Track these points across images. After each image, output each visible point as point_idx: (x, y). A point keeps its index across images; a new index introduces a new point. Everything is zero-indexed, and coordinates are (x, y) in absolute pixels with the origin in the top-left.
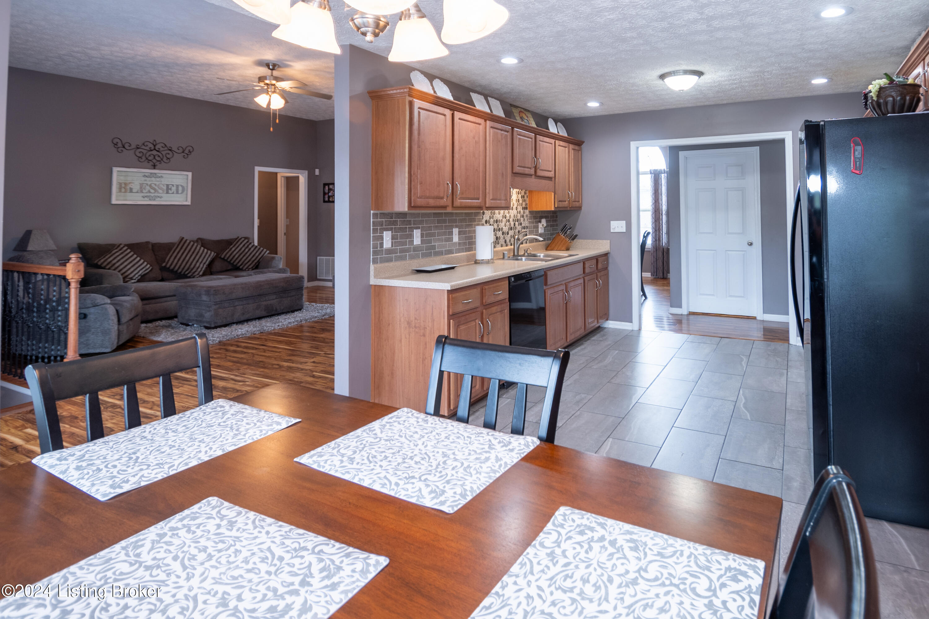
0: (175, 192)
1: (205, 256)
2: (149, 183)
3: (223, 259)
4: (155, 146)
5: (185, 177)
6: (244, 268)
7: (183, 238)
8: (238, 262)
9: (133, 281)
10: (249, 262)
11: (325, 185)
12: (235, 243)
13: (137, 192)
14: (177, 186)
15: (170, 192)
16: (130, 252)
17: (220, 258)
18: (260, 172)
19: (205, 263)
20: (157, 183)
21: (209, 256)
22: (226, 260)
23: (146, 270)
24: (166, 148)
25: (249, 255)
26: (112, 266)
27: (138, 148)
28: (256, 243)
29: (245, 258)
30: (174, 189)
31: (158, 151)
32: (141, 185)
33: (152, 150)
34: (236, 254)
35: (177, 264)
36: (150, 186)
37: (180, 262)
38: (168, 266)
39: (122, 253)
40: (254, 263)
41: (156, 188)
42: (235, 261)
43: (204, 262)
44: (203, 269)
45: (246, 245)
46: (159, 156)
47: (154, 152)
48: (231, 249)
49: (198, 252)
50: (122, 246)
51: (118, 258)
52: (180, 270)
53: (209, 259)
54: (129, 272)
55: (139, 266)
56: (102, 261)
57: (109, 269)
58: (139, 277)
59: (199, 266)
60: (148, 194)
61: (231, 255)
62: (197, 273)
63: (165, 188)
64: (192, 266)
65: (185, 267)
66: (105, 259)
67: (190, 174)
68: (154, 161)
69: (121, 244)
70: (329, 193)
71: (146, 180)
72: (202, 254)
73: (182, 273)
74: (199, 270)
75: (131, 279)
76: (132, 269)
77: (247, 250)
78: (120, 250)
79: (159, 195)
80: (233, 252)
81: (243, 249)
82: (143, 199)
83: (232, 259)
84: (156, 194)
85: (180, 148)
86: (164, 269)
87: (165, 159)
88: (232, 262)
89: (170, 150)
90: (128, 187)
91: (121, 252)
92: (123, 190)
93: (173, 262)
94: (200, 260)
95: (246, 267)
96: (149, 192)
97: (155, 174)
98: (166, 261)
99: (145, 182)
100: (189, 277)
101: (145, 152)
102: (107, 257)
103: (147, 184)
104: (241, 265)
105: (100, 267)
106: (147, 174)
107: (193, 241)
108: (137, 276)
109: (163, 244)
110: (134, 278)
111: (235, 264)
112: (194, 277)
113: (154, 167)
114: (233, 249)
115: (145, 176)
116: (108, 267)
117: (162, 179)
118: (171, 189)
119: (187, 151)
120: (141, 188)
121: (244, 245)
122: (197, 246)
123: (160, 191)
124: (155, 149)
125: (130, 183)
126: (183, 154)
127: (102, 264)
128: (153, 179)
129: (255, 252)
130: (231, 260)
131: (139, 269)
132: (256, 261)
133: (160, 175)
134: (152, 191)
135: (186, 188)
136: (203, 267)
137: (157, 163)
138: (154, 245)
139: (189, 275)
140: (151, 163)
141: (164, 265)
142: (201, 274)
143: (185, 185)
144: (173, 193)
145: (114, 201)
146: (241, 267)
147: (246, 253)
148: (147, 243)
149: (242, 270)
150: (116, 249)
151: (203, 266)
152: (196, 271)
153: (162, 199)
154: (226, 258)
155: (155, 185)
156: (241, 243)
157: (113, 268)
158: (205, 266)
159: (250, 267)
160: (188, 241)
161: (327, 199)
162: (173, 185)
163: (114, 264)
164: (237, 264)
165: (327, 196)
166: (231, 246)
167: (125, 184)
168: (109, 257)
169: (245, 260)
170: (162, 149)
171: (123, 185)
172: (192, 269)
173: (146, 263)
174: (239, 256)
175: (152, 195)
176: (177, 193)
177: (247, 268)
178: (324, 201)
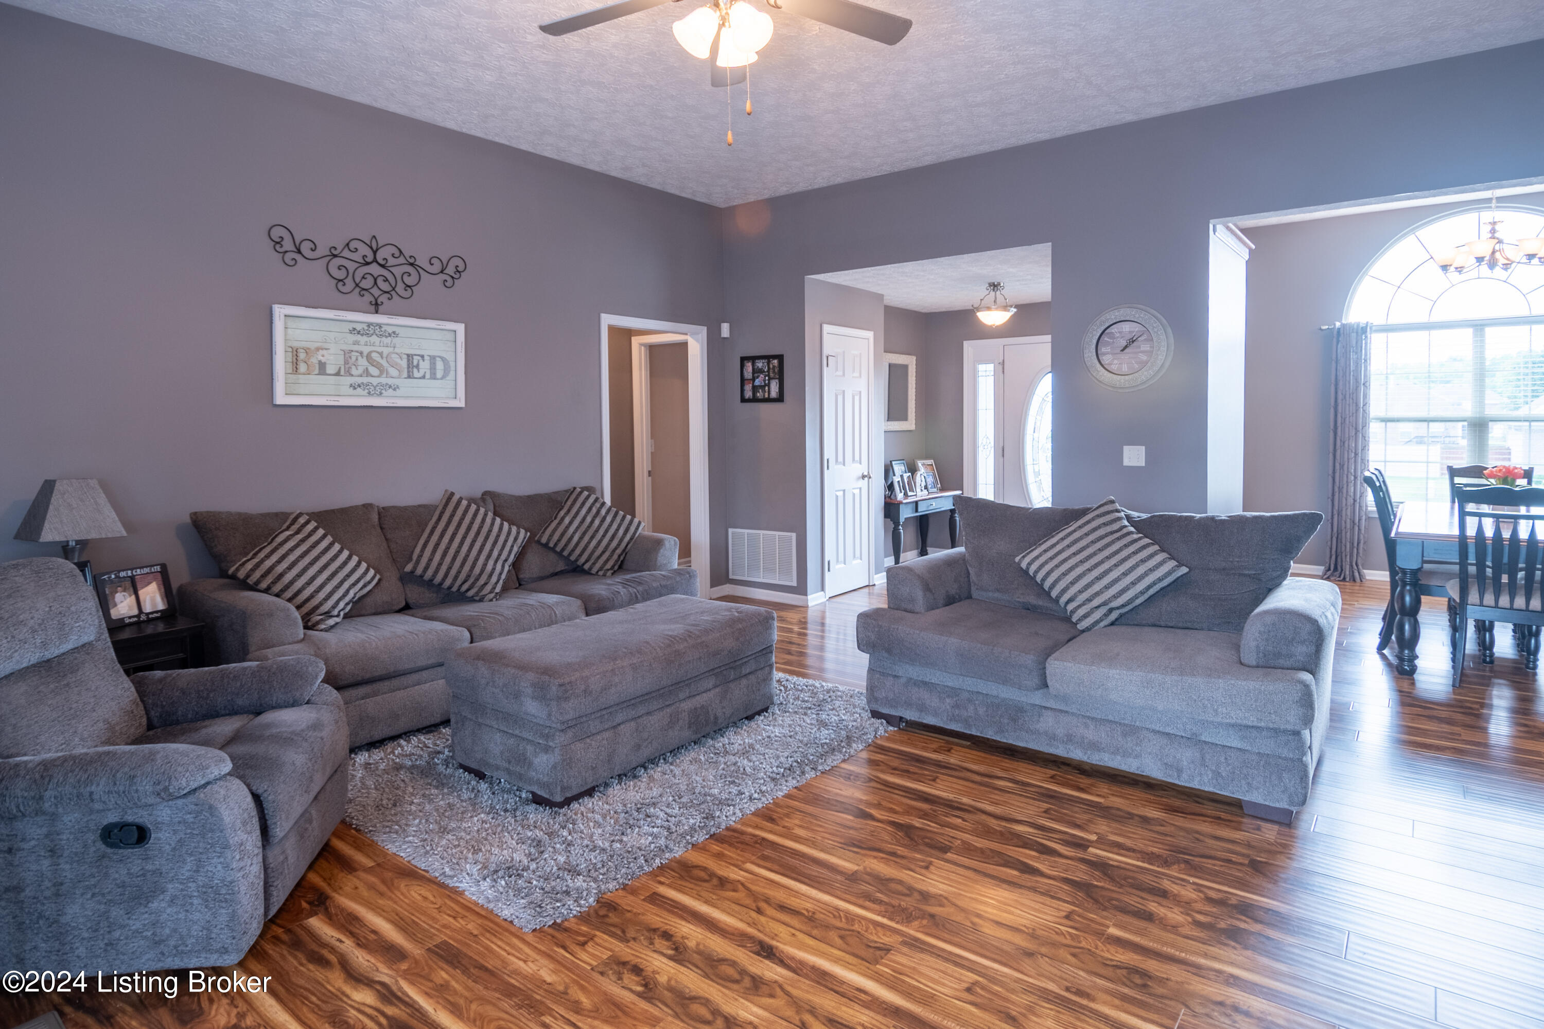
0: (428, 376)
1: (506, 541)
2: (366, 350)
3: (546, 546)
4: (375, 252)
5: (450, 336)
6: (594, 571)
7: (452, 494)
8: (580, 555)
9: (331, 622)
10: (603, 552)
11: (743, 360)
12: (569, 503)
13: (338, 374)
14: (433, 359)
15: (416, 374)
16: (324, 536)
17: (539, 542)
18: (612, 329)
19: (506, 560)
20: (386, 351)
21: (516, 539)
22: (553, 549)
23: (365, 586)
24: (401, 260)
25: (604, 536)
26: (274, 583)
27: (335, 256)
28: (608, 499)
29: (594, 543)
30: (425, 366)
31: (383, 266)
32: (347, 354)
33: (368, 264)
34: (574, 533)
35: (440, 564)
36: (369, 357)
37: (448, 559)
38: (419, 571)
39: (303, 541)
40: (615, 557)
41: (384, 362)
42: (573, 550)
43: (503, 557)
44: (503, 577)
45: (594, 510)
46: (386, 280)
47: (375, 269)
48: (563, 519)
49: (490, 531)
50: (302, 520)
51: (292, 558)
52: (448, 582)
53: (515, 549)
54: (322, 595)
55: (348, 576)
56: (249, 566)
57: (267, 591)
58: (349, 608)
59: (494, 569)
60: (365, 380)
61: (562, 535)
62: (489, 588)
63: (404, 363)
64: (477, 570)
65: (459, 572)
66: (256, 560)
67: (460, 328)
68: (376, 292)
69: (300, 515)
70: (754, 379)
71: (356, 343)
72: (498, 536)
73: (454, 589)
74: (494, 579)
75: (328, 615)
76: (328, 588)
77: (597, 522)
78: (298, 532)
79: (390, 381)
80: (568, 527)
81: (589, 519)
82: (351, 391)
83: (566, 545)
84: (383, 380)
85: (434, 261)
86: (407, 579)
87: (400, 288)
88: (565, 553)
89: (412, 264)
90: (314, 360)
91: (300, 537)
92: (303, 368)
93: (430, 560)
94: (495, 553)
95: (598, 566)
96: (367, 373)
97: (380, 326)
98: (415, 557)
99: (356, 348)
100: (472, 600)
101: (351, 266)
102: (262, 555)
103: (361, 353)
104: (587, 561)
105: (245, 585)
106: (359, 327)
107: (471, 501)
108: (342, 605)
109: (405, 509)
110: (335, 612)
111: (573, 558)
112: (481, 600)
113: (376, 307)
114: (567, 520)
115: (353, 331)
116: (263, 585)
117: (396, 340)
118: (417, 367)
119: (450, 270)
120: (346, 362)
121: (590, 509)
122: (486, 515)
123: (393, 372)
124: (375, 260)
125: (318, 349)
126: (443, 277)
127: (248, 576)
128: (374, 339)
129: (615, 526)
130: (563, 549)
131: (346, 585)
132: (619, 551)
133: (390, 330)
134: (374, 371)
135: (452, 364)
136: (501, 570)
137: (383, 298)
138: (383, 513)
139: (470, 593)
140: (368, 298)
141: (409, 568)
142: (498, 590)
143: (450, 357)
144: (424, 377)
145: (281, 398)
146: (586, 567)
147: (597, 531)
148: (367, 507)
149: (588, 573)
150: (288, 528)
151: (503, 566)
152: (486, 584)
153: (398, 393)
154: (551, 545)
155: (381, 354)
156: (583, 504)
157: (277, 588)
158: (506, 568)
159: (608, 566)
160: (464, 503)
161: (748, 394)
162: (422, 357)
163: (281, 576)
164: (577, 560)
165: (748, 387)
166: (562, 513)
167: (307, 351)
168: (268, 556)
169: (596, 547)
170: (392, 261)
171: (302, 356)
172: (477, 579)
173: (364, 565)
174: (581, 538)
175: (375, 381)
176: (433, 377)
177: (601, 569)
178: (743, 400)
